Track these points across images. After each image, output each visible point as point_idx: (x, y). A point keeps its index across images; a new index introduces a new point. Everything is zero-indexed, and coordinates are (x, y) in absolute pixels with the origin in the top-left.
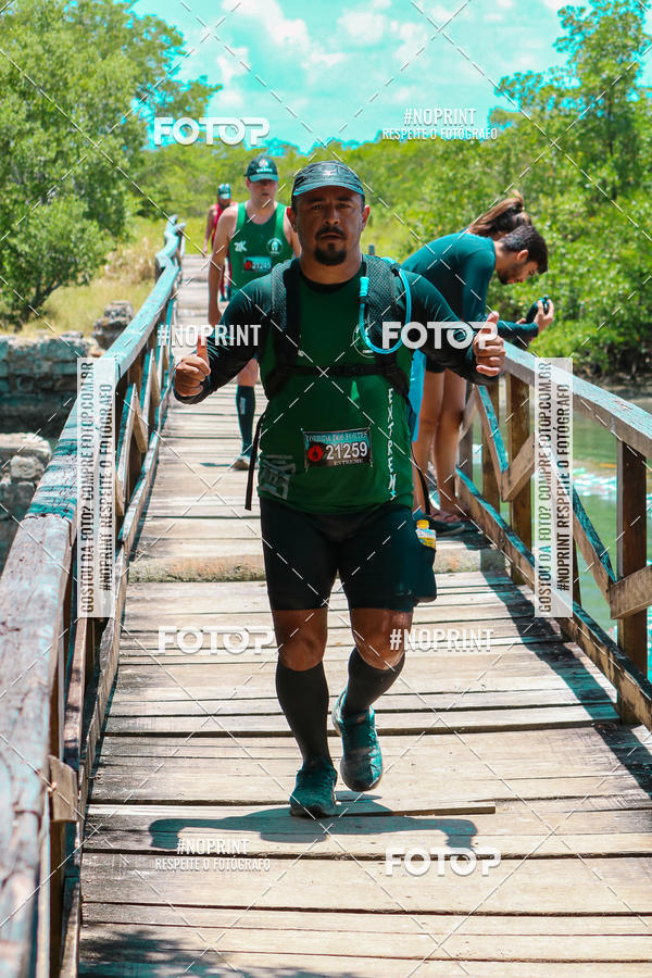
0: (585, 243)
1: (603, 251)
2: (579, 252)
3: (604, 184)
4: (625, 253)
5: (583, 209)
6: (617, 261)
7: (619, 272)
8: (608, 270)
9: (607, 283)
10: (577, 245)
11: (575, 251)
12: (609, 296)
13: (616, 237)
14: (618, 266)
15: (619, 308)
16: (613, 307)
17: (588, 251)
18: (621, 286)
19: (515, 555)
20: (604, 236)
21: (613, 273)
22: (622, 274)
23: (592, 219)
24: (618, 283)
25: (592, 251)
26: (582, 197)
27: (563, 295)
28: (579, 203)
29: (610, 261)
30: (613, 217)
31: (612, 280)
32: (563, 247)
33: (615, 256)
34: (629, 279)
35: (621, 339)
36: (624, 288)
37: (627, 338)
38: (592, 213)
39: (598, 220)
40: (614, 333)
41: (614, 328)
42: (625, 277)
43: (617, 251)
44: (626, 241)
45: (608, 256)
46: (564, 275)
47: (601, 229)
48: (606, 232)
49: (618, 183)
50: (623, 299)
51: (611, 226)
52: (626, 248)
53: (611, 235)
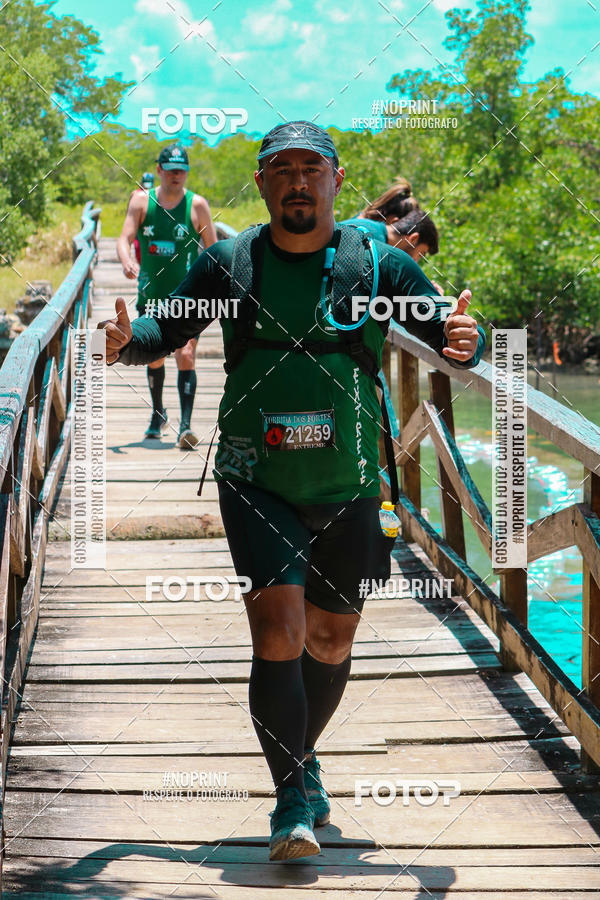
0: (470, 227)
1: (488, 235)
2: (466, 235)
3: (487, 172)
4: (508, 236)
5: (467, 196)
6: (500, 244)
7: (502, 255)
8: (492, 252)
9: (491, 265)
10: (463, 229)
11: (461, 235)
12: (493, 276)
13: (499, 221)
14: (501, 249)
15: (503, 289)
16: (496, 287)
17: (474, 235)
18: (504, 268)
19: (406, 516)
20: (489, 221)
21: (496, 255)
22: (505, 256)
23: (478, 205)
24: (501, 264)
25: (477, 235)
26: (466, 185)
27: (451, 276)
28: (464, 190)
29: (494, 244)
30: (496, 204)
31: (495, 261)
32: (451, 231)
33: (498, 240)
34: (512, 261)
35: (504, 316)
36: (506, 270)
37: (510, 315)
38: (476, 199)
39: (482, 206)
40: (497, 311)
41: (497, 306)
42: (508, 259)
43: (500, 235)
44: (508, 226)
45: (492, 239)
46: (450, 257)
47: (485, 215)
48: (491, 217)
49: (500, 171)
50: (506, 279)
51: (495, 211)
52: (509, 232)
53: (494, 220)
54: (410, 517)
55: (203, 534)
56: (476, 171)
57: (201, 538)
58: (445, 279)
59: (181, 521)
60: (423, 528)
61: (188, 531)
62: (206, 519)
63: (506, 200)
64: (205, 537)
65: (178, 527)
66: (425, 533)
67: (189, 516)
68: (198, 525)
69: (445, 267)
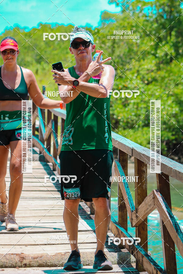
0: (155, 85)
1: (164, 90)
2: (151, 90)
3: (166, 55)
4: (177, 91)
5: (154, 68)
6: (172, 95)
7: (173, 102)
8: (167, 100)
9: (166, 107)
10: (150, 86)
11: (149, 90)
12: (167, 114)
13: (172, 82)
14: (172, 98)
15: (173, 121)
16: (169, 120)
17: (156, 90)
18: (174, 109)
20: (165, 82)
21: (170, 102)
22: (175, 103)
23: (159, 73)
24: (172, 107)
25: (159, 90)
26: (154, 62)
27: (143, 114)
28: (153, 65)
29: (168, 96)
30: (170, 72)
31: (169, 106)
32: (143, 88)
33: (171, 93)
34: (178, 105)
35: (173, 138)
36: (175, 110)
37: (177, 136)
38: (159, 69)
39: (162, 73)
40: (170, 134)
41: (169, 131)
42: (176, 104)
43: (172, 90)
44: (177, 85)
45: (167, 92)
46: (142, 103)
47: (163, 78)
48: (166, 80)
49: (174, 54)
50: (175, 116)
51: (169, 76)
52: (178, 89)
53: (169, 82)
54: (143, 257)
55: (20, 265)
56: (160, 53)
57: (20, 267)
58: (140, 115)
59: (8, 257)
60: (152, 263)
61: (12, 263)
62: (22, 255)
63: (176, 70)
64: (21, 267)
65: (5, 261)
66: (153, 267)
67: (12, 254)
68: (17, 259)
69: (139, 108)
